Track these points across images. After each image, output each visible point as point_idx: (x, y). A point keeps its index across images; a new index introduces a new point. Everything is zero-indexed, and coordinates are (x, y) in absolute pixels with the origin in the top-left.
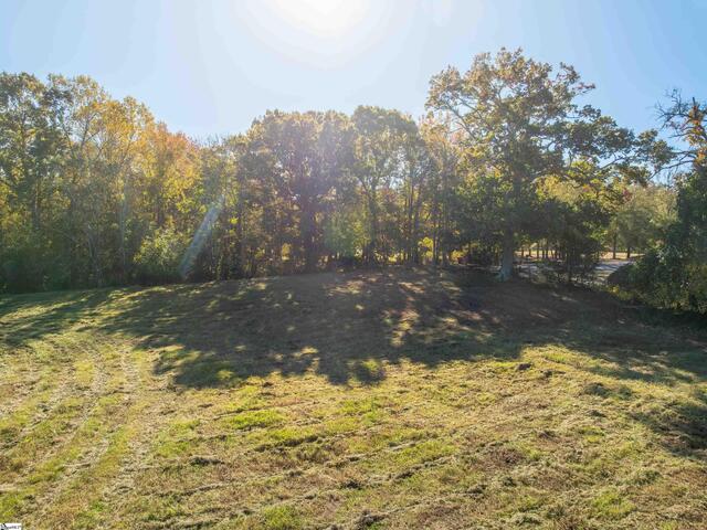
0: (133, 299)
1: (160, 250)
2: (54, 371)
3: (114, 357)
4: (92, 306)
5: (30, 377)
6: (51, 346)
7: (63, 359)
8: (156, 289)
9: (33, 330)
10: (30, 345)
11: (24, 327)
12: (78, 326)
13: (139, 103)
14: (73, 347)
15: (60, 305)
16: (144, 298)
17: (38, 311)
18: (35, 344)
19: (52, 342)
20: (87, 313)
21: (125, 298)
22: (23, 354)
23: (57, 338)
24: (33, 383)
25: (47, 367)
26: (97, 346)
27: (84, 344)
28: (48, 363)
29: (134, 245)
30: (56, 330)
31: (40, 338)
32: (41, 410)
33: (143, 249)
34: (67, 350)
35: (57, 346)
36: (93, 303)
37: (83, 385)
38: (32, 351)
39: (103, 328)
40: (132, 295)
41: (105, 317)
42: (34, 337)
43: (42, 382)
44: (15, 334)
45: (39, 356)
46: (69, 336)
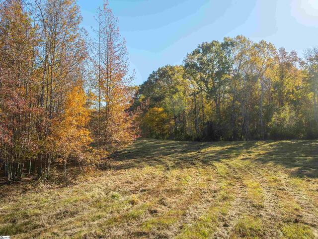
0: (271, 146)
1: (284, 119)
2: (230, 184)
3: (275, 180)
4: (247, 148)
5: (213, 186)
6: (226, 167)
7: (235, 177)
8: (284, 141)
9: (215, 157)
10: (214, 164)
11: (211, 155)
12: (241, 157)
13: (268, 43)
14: (240, 169)
15: (229, 147)
16: (278, 145)
17: (218, 148)
18: (216, 164)
19: (227, 164)
20: (245, 151)
21: (266, 145)
22: (210, 169)
23: (230, 163)
24: (215, 192)
25: (224, 181)
26: (259, 171)
27: (248, 168)
28: (225, 178)
29: (268, 117)
30: (228, 158)
31: (219, 161)
32: (222, 224)
33: (273, 119)
34: (237, 170)
35: (230, 167)
36: (247, 147)
37: (256, 203)
38: (215, 168)
39: (257, 160)
40: (270, 144)
41: (256, 154)
42: (216, 160)
43: (222, 192)
44: (206, 158)
45: (219, 172)
46: (236, 162)
